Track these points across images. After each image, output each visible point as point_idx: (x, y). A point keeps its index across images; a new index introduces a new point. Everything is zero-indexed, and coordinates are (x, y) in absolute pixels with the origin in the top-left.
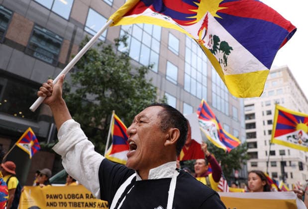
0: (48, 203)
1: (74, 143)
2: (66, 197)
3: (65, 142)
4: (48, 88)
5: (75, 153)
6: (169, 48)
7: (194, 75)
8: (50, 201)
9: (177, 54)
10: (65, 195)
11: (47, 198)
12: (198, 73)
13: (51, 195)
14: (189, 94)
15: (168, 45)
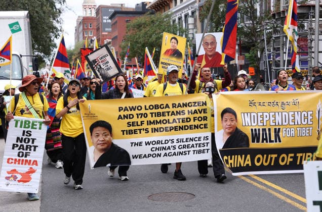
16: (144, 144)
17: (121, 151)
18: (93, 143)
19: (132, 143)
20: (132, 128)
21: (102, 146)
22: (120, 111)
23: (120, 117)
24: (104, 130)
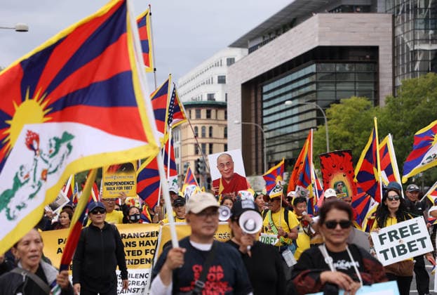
22: (59, 243)
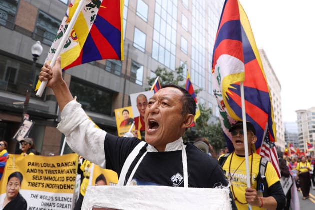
0: (28, 170)
1: (78, 124)
2: (42, 166)
3: (69, 123)
4: (47, 72)
5: (79, 132)
6: (137, 14)
7: (162, 43)
8: (30, 168)
9: (146, 21)
10: (41, 164)
11: (29, 165)
12: (167, 41)
13: (33, 163)
14: (157, 63)
15: (136, 11)
16: (38, 197)
17: (23, 201)
18: (6, 191)
19: (32, 195)
20: (35, 181)
21: (11, 194)
23: (28, 171)
24: (16, 180)
